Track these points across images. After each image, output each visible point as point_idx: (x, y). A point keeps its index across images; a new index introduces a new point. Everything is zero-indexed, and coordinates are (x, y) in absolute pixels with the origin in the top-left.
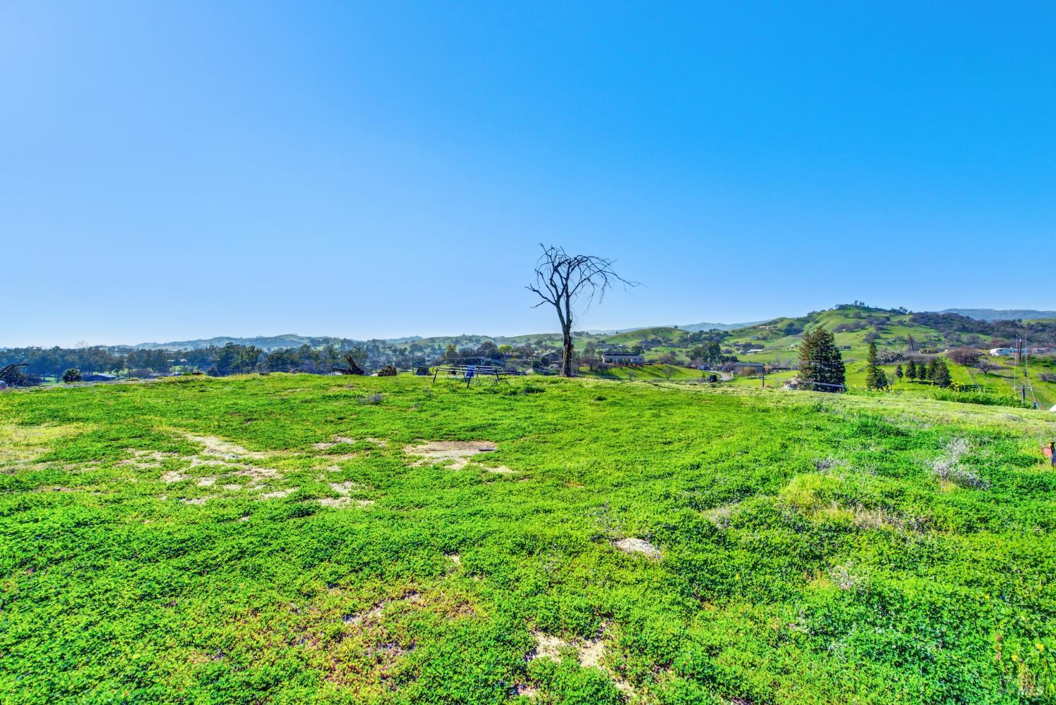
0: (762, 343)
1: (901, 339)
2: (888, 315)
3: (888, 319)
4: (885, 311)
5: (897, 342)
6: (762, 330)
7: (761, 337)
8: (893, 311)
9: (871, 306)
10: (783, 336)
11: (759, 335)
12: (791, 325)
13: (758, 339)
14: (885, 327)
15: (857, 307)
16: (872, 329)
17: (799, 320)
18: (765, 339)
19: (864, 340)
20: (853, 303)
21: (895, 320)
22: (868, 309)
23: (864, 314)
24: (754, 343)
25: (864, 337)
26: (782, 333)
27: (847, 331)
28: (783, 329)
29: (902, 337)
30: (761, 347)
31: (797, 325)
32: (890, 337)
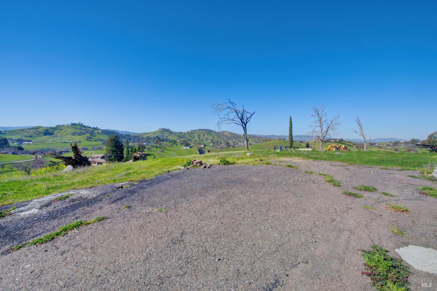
0: (30, 139)
1: (100, 139)
2: (93, 129)
3: (93, 131)
4: (91, 128)
5: (98, 140)
6: (27, 132)
7: (28, 136)
8: (94, 128)
9: (86, 125)
10: (43, 136)
11: (26, 134)
12: (47, 130)
13: (26, 136)
14: (93, 134)
15: (80, 125)
16: (88, 135)
17: (51, 128)
18: (31, 137)
19: (86, 139)
20: (78, 123)
21: (96, 131)
22: (84, 126)
23: (84, 128)
24: (24, 139)
25: (85, 138)
26: (42, 134)
27: (77, 135)
28: (42, 132)
29: (100, 138)
30: (30, 141)
31: (50, 131)
32: (96, 138)
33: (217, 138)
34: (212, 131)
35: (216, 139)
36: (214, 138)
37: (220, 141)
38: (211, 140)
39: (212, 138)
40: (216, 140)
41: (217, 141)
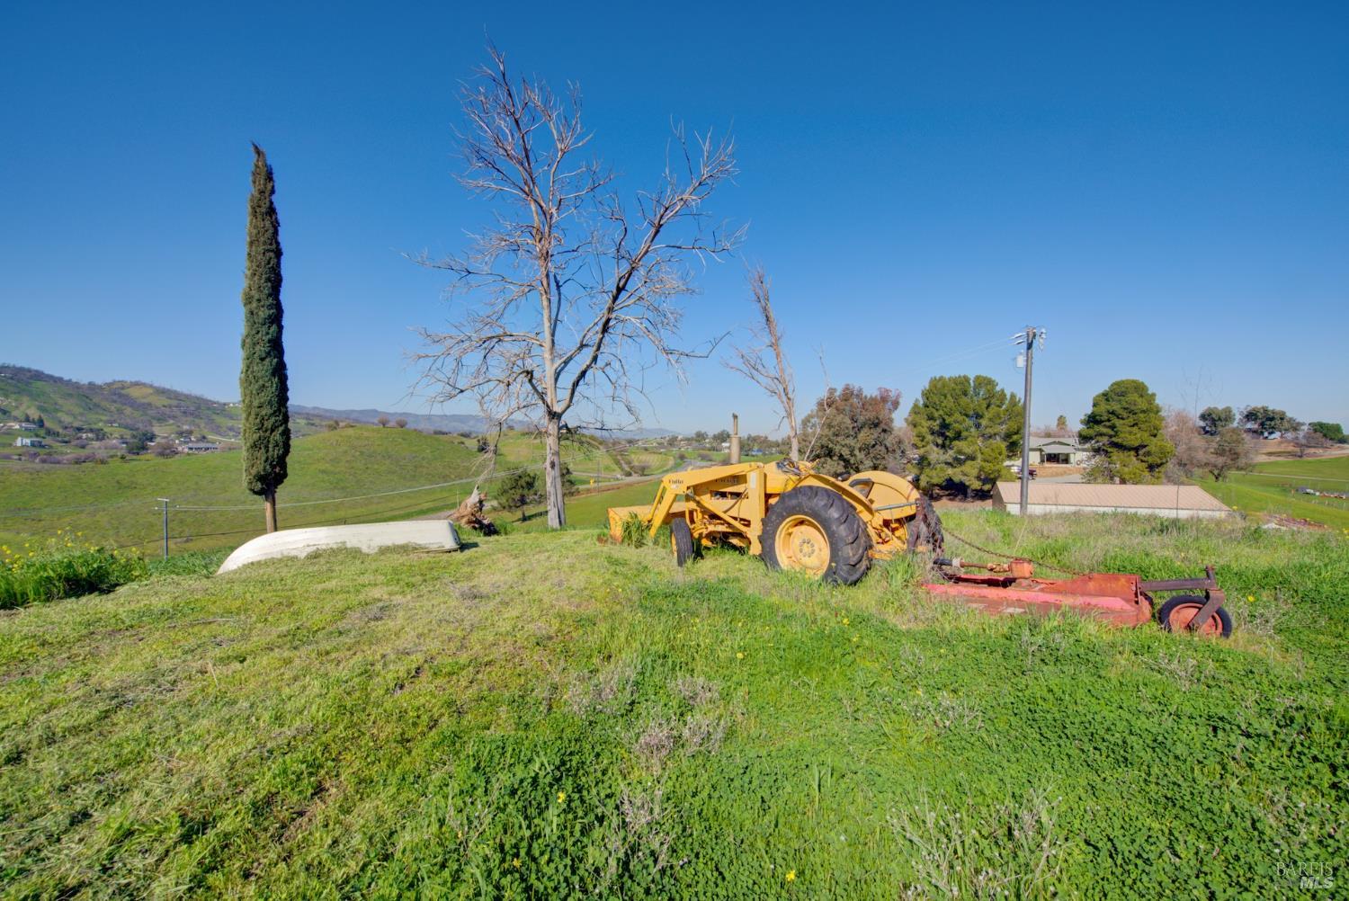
33: (77, 410)
34: (38, 376)
35: (69, 413)
36: (57, 411)
37: (101, 425)
38: (27, 420)
39: (41, 409)
40: (67, 419)
41: (76, 424)
